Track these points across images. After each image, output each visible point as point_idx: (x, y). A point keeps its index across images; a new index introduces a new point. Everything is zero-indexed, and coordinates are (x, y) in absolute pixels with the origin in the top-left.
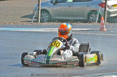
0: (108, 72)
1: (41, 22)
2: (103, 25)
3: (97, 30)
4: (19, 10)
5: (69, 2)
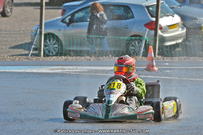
1: (46, 55)
2: (152, 60)
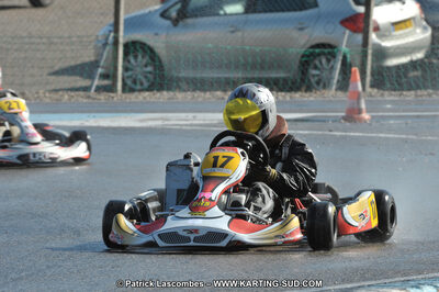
0: (374, 277)
1: (127, 89)
2: (359, 99)
3: (335, 120)
4: (44, 47)
5: (231, 15)
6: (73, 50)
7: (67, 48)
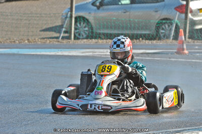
1: (76, 38)
2: (183, 44)
3: (172, 53)
4: (38, 19)
5: (124, 4)
6: (51, 20)
7: (49, 19)
